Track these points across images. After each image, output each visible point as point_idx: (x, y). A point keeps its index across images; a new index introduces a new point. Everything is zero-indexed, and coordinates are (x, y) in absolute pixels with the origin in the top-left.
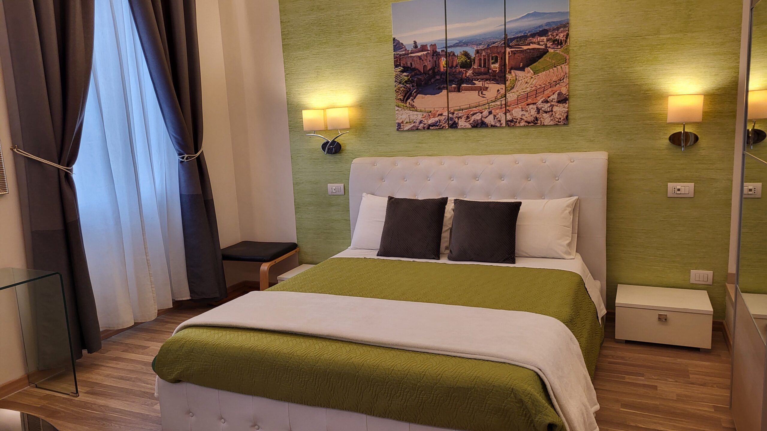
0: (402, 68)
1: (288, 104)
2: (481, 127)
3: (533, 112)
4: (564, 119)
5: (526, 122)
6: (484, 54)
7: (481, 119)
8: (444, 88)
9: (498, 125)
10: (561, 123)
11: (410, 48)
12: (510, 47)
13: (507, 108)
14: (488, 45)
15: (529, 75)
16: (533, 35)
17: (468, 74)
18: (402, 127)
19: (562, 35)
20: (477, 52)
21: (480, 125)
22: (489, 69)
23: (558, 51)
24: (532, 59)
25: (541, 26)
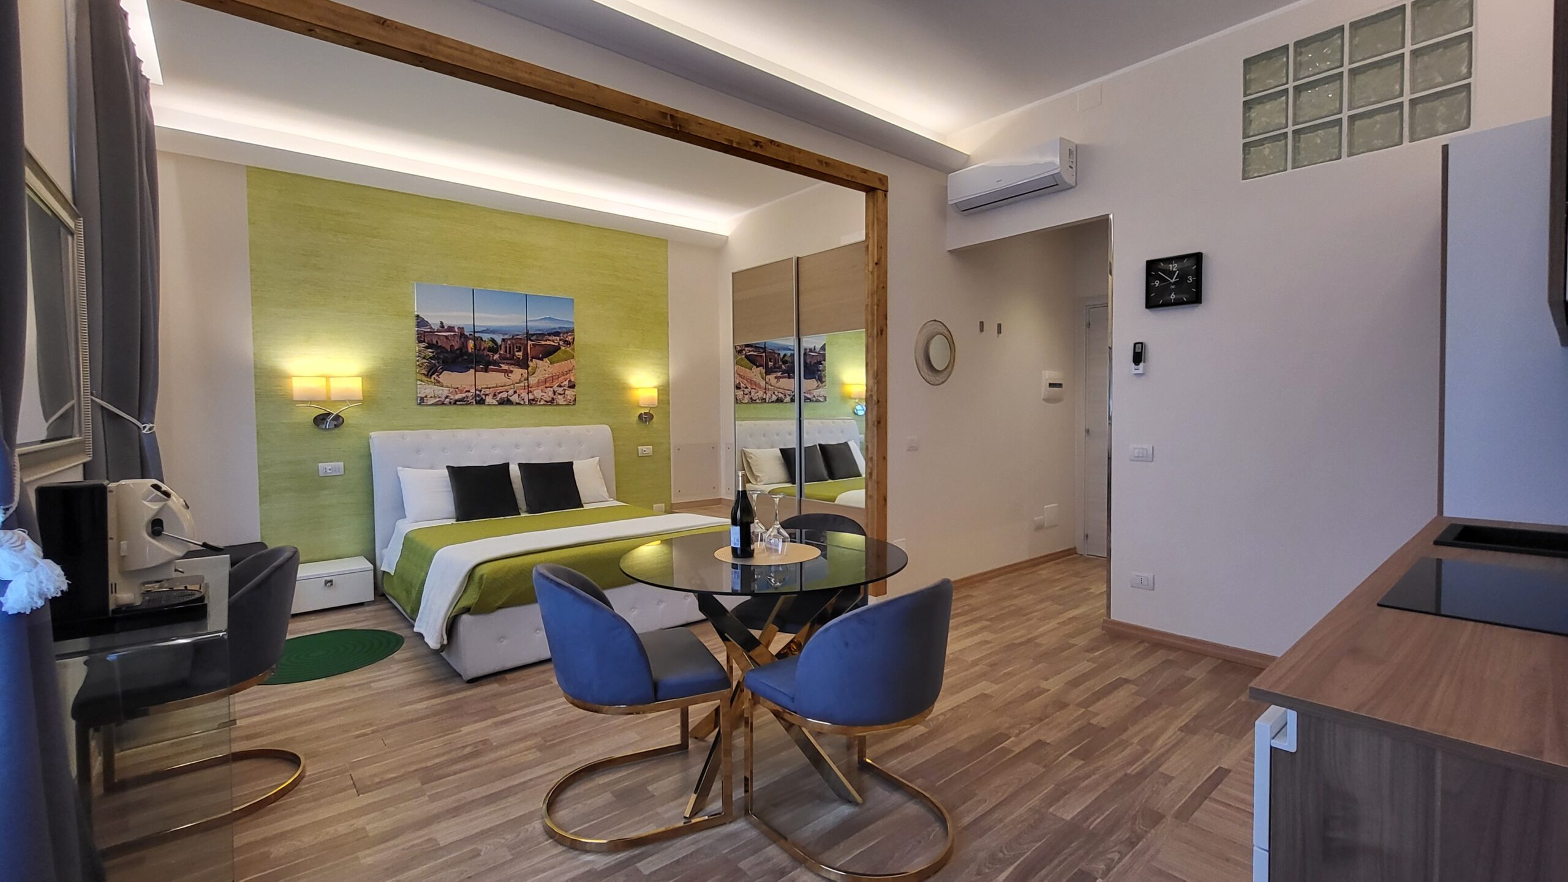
0: (426, 345)
1: (255, 367)
3: (551, 394)
4: (571, 401)
5: (546, 401)
6: (509, 342)
7: (507, 397)
8: (472, 368)
9: (522, 403)
10: (570, 404)
11: (435, 328)
12: (532, 341)
13: (529, 389)
15: (547, 364)
16: (549, 335)
17: (495, 358)
18: (425, 401)
19: (570, 338)
20: (503, 340)
21: (506, 402)
22: (514, 355)
23: (568, 349)
24: (548, 352)
25: (555, 329)
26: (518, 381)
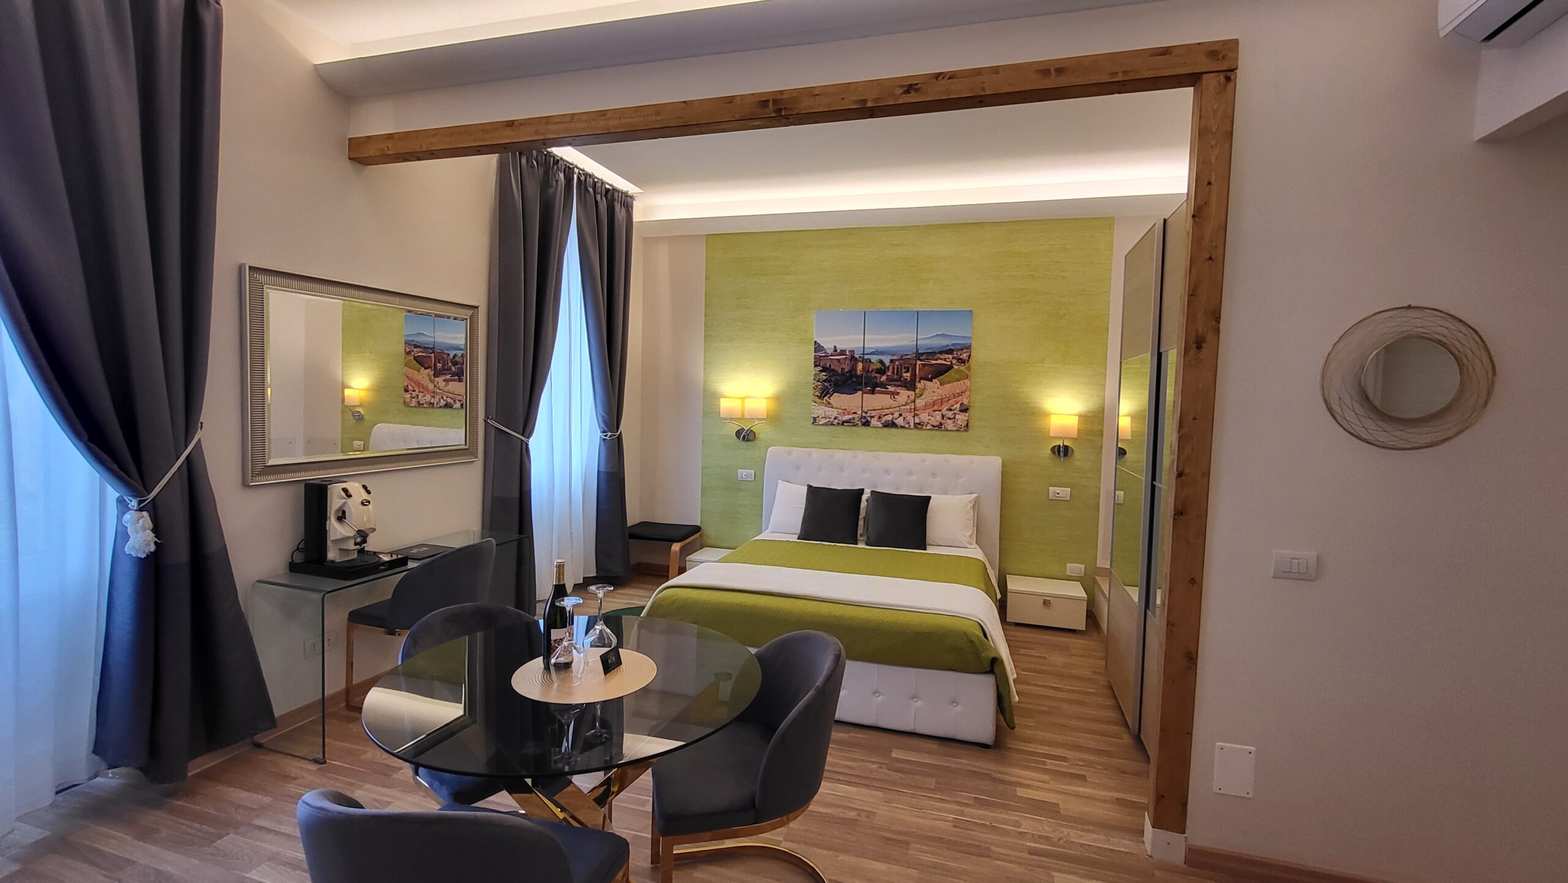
0: (821, 368)
1: (704, 390)
2: (891, 427)
3: (939, 418)
4: (964, 426)
5: (932, 426)
6: (897, 363)
7: (892, 420)
8: (859, 390)
9: (907, 426)
10: (962, 429)
11: (830, 352)
12: (921, 360)
13: (916, 412)
14: (902, 357)
15: (936, 385)
16: (941, 353)
17: (882, 380)
18: (817, 421)
19: (965, 355)
20: (892, 361)
21: (891, 425)
22: (901, 376)
23: (962, 368)
24: (939, 372)
25: (948, 346)
26: (904, 403)
